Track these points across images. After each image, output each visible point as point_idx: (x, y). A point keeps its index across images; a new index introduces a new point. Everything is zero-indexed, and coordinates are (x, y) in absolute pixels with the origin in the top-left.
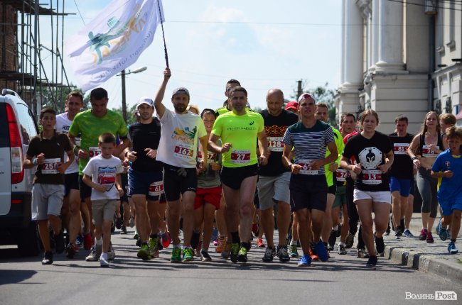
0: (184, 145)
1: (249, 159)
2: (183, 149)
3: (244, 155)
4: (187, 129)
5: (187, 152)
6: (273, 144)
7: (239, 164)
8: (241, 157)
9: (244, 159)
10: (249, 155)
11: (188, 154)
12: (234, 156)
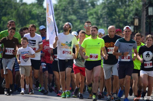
0: (66, 50)
1: (97, 58)
2: (66, 52)
3: (95, 56)
4: (67, 42)
5: (68, 53)
6: (111, 51)
7: (93, 59)
8: (94, 57)
9: (95, 58)
10: (98, 56)
11: (69, 53)
12: (91, 56)
